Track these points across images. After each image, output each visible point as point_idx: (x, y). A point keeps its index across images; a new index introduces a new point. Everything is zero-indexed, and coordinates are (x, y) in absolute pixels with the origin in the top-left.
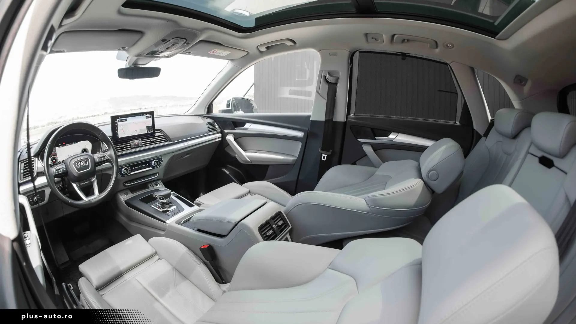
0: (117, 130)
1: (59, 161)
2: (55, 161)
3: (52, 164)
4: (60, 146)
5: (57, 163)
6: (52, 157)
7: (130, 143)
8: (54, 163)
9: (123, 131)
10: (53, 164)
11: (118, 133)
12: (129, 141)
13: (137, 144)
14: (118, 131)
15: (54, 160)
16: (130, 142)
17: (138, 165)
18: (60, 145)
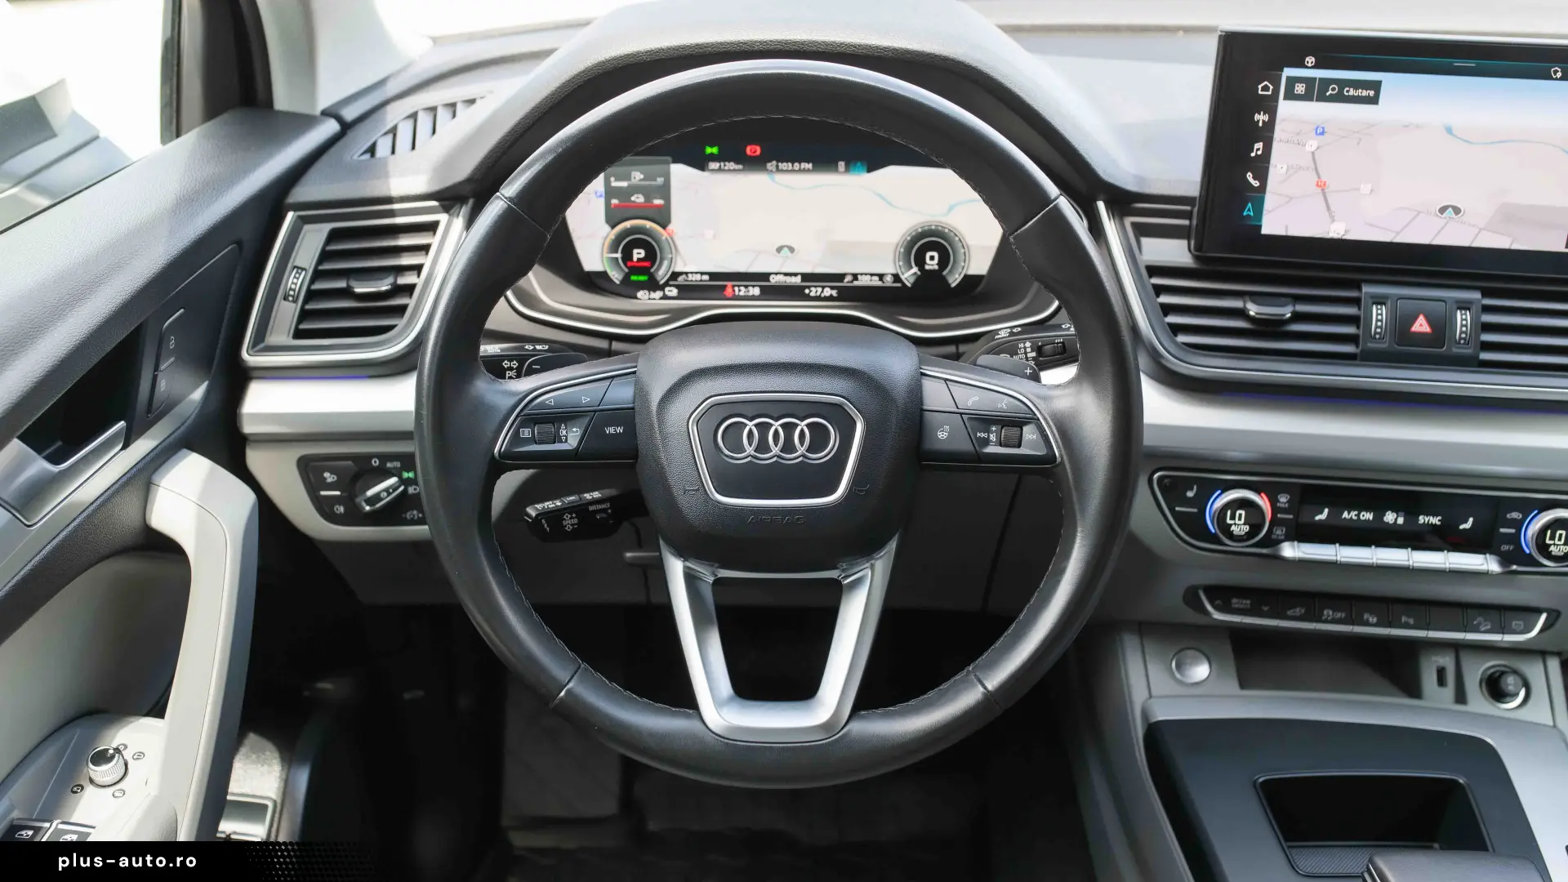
0: (1261, 167)
1: (678, 269)
2: (652, 256)
3: (616, 276)
4: (713, 165)
5: (662, 274)
6: (628, 224)
7: (1356, 302)
8: (635, 270)
9: (1322, 186)
10: (626, 280)
11: (1263, 189)
12: (1357, 286)
13: (1421, 326)
14: (1262, 176)
15: (638, 254)
16: (1367, 289)
17: (1378, 500)
18: (712, 158)
